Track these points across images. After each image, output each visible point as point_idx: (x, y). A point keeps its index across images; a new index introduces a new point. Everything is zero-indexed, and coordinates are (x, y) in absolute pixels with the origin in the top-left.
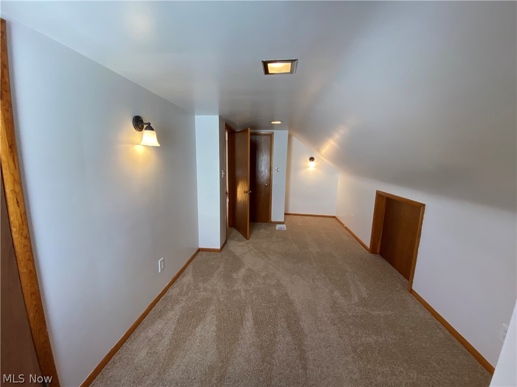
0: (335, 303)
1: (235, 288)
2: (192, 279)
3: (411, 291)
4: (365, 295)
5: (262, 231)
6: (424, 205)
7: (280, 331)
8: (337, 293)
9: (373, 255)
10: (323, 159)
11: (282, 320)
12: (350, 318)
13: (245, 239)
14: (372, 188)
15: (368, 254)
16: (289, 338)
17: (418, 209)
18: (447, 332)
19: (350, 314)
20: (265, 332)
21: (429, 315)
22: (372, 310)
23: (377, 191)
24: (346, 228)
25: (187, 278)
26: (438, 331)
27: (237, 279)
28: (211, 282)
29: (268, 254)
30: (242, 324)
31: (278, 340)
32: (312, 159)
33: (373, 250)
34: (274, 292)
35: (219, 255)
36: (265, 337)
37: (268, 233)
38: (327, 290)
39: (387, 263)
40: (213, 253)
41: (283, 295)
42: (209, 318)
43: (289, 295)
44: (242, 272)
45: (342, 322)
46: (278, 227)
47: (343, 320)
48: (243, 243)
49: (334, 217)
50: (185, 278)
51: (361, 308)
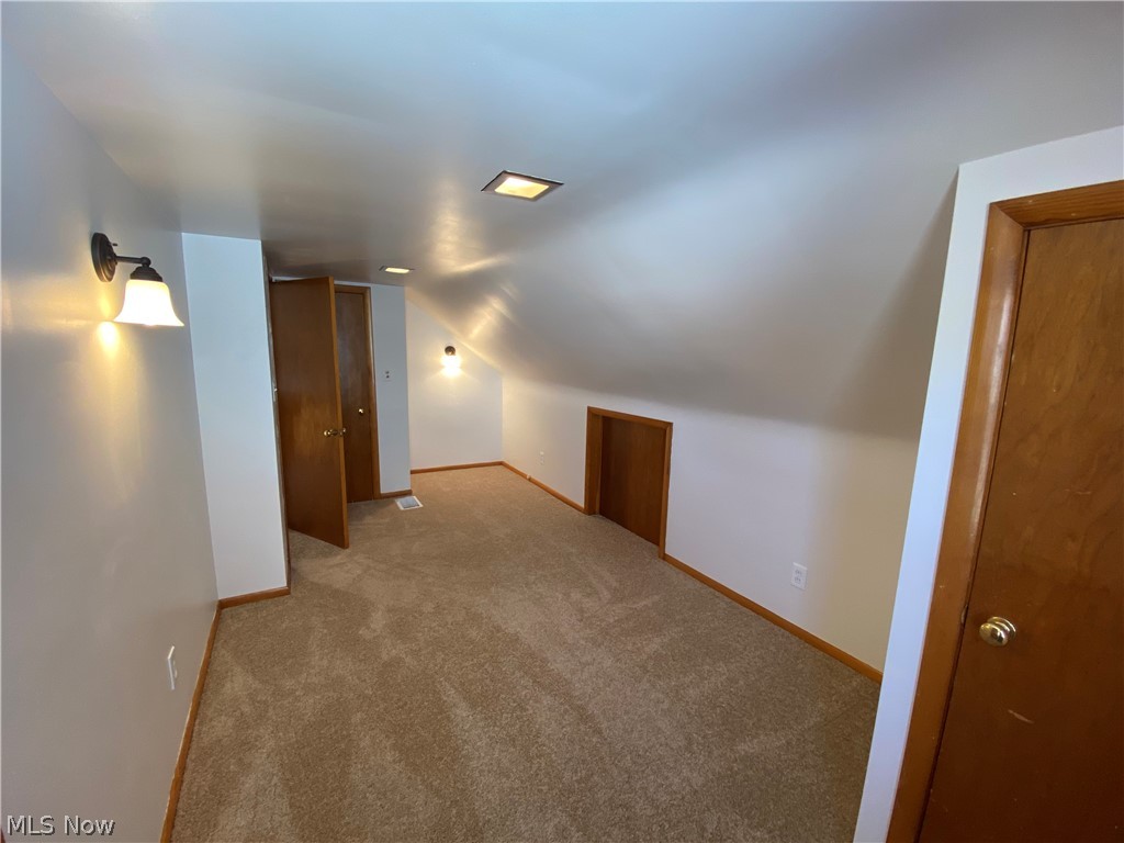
0: (581, 611)
1: (385, 657)
2: (250, 679)
3: (665, 557)
4: (615, 584)
5: (369, 520)
6: (670, 424)
7: (526, 696)
8: (576, 596)
9: (591, 518)
10: (473, 349)
11: (518, 674)
12: (614, 627)
13: (336, 548)
14: (580, 403)
15: (584, 518)
16: (547, 700)
17: (661, 432)
18: (726, 599)
19: (612, 621)
20: (500, 710)
21: (699, 585)
22: (634, 603)
23: (589, 409)
24: (530, 480)
25: (237, 683)
26: (717, 601)
27: (374, 638)
28: (314, 668)
29: (415, 564)
30: (448, 717)
31: (531, 712)
32: (450, 350)
33: (590, 510)
34: (473, 633)
35: (289, 601)
36: (507, 718)
37: (387, 520)
38: (560, 596)
39: (615, 525)
40: (270, 601)
41: (492, 632)
42: (366, 742)
43: (504, 627)
44: (378, 621)
45: (608, 637)
46: (400, 503)
47: (607, 633)
48: (339, 557)
49: (501, 464)
50: (228, 685)
51: (620, 605)
